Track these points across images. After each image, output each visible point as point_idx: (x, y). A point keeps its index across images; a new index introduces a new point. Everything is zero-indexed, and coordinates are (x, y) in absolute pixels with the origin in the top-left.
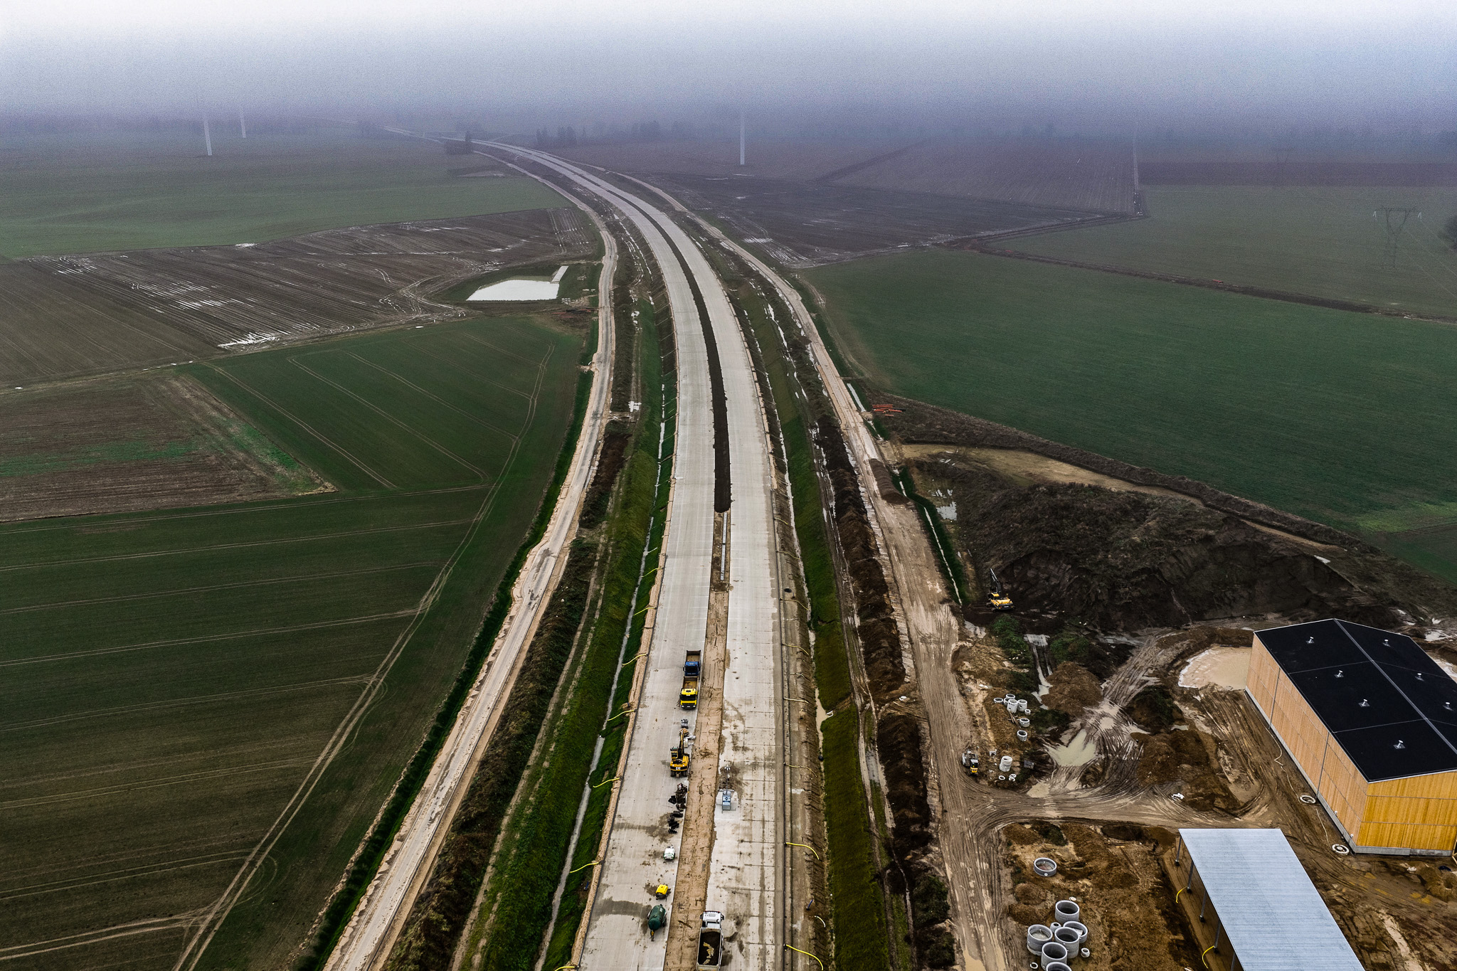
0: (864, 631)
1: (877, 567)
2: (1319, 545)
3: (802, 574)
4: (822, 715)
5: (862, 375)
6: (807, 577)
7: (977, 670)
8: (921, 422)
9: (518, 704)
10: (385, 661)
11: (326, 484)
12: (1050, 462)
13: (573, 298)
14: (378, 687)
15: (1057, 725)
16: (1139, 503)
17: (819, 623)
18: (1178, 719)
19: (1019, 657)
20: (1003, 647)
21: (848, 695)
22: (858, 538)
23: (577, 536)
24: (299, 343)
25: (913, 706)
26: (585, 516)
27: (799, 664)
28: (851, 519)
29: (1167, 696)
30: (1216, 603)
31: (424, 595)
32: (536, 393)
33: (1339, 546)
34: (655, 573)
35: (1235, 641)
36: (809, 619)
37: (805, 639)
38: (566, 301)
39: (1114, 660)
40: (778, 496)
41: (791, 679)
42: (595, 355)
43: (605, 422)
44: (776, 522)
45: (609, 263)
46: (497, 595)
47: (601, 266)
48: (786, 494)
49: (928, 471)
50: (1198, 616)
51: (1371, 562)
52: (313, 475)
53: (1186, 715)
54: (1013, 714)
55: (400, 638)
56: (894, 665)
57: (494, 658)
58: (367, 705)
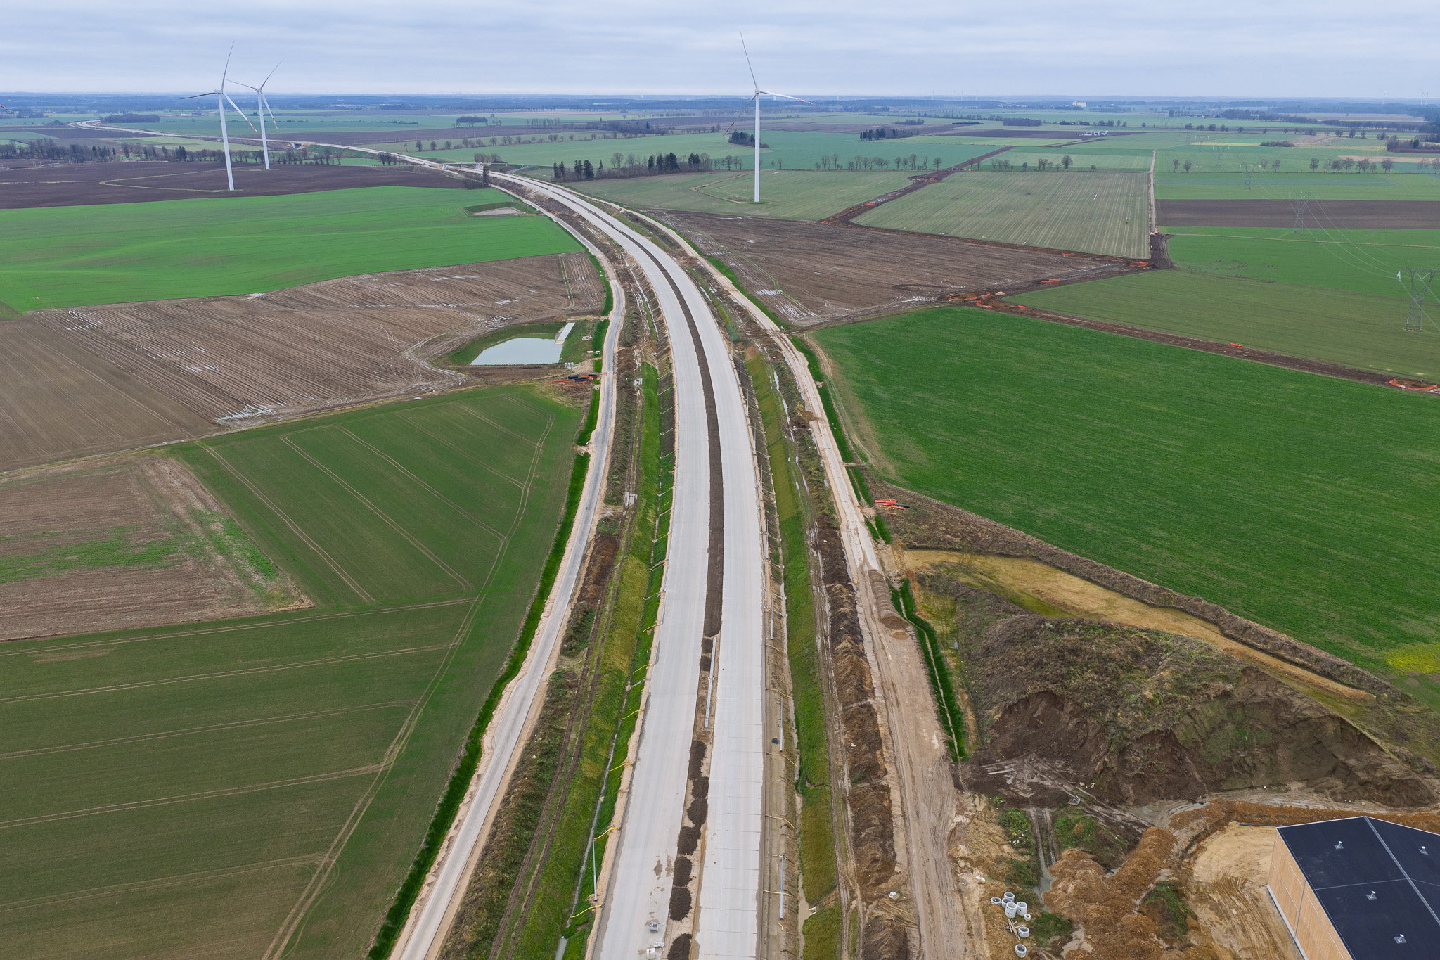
0: (855, 799)
1: (871, 712)
2: (1346, 688)
3: (792, 717)
4: (806, 911)
5: (866, 460)
6: (797, 720)
7: (973, 857)
8: (924, 523)
9: (476, 900)
10: (340, 835)
11: (303, 597)
12: (1058, 575)
13: (576, 362)
14: (329, 870)
15: (1060, 934)
16: (1152, 644)
17: (808, 784)
18: (1193, 928)
19: (1021, 841)
20: (1004, 826)
21: (833, 888)
22: (852, 677)
23: (557, 667)
24: (294, 417)
25: (903, 905)
26: (567, 641)
27: (783, 841)
28: (847, 651)
29: (1179, 895)
30: (1234, 770)
31: (389, 745)
32: (529, 480)
33: (1367, 691)
34: (636, 716)
35: (1256, 819)
36: (796, 778)
37: (791, 805)
38: (569, 366)
39: (1124, 846)
40: (770, 615)
41: (772, 864)
42: (593, 433)
43: (597, 518)
44: (768, 650)
45: (616, 319)
46: (467, 748)
47: (607, 323)
48: (780, 611)
49: (930, 586)
50: (1216, 786)
51: (1403, 713)
52: (290, 584)
53: (1202, 922)
54: (1011, 919)
55: (360, 802)
56: (885, 851)
57: (456, 832)
58: (314, 895)
